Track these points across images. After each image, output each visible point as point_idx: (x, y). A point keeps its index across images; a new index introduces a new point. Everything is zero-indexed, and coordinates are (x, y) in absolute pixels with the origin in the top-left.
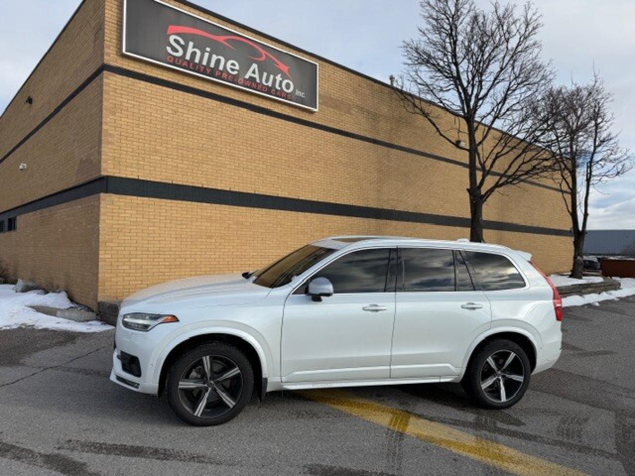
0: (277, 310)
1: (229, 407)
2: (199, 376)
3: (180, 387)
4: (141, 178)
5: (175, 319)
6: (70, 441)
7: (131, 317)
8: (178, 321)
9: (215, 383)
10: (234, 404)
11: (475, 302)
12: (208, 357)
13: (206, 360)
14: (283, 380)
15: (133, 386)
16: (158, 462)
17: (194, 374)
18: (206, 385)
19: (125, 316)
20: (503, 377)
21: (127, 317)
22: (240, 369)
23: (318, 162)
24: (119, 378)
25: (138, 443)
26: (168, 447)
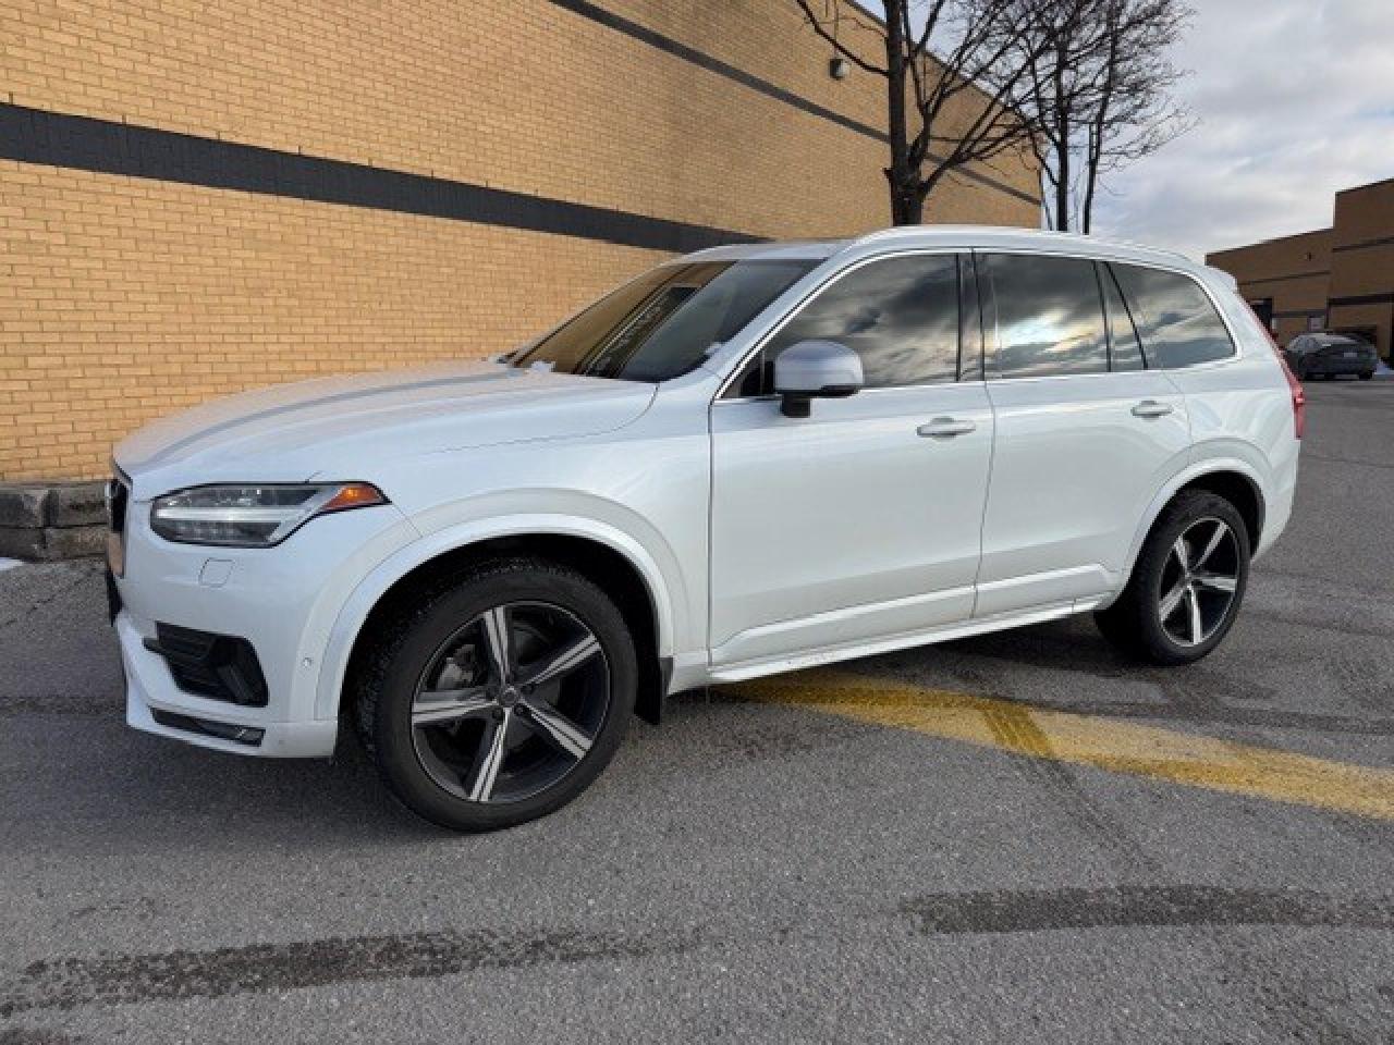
0: (692, 450)
1: (573, 757)
2: (469, 676)
3: (416, 719)
4: (19, 101)
5: (371, 495)
6: (40, 967)
7: (184, 503)
8: (386, 501)
9: (523, 690)
10: (587, 744)
11: (1157, 399)
12: (500, 611)
13: (496, 623)
14: (715, 658)
15: (230, 737)
16: (427, 985)
17: (452, 671)
18: (495, 702)
19: (158, 502)
20: (1196, 584)
21: (166, 506)
22: (599, 639)
23: (528, 88)
24: (162, 717)
25: (310, 931)
26: (425, 923)
